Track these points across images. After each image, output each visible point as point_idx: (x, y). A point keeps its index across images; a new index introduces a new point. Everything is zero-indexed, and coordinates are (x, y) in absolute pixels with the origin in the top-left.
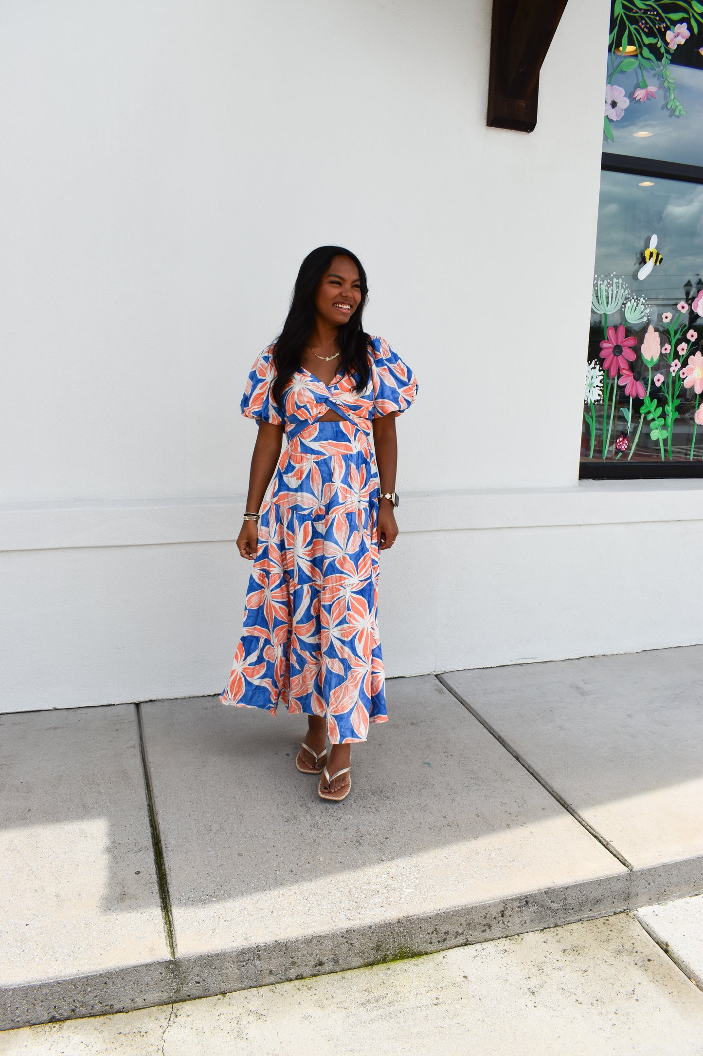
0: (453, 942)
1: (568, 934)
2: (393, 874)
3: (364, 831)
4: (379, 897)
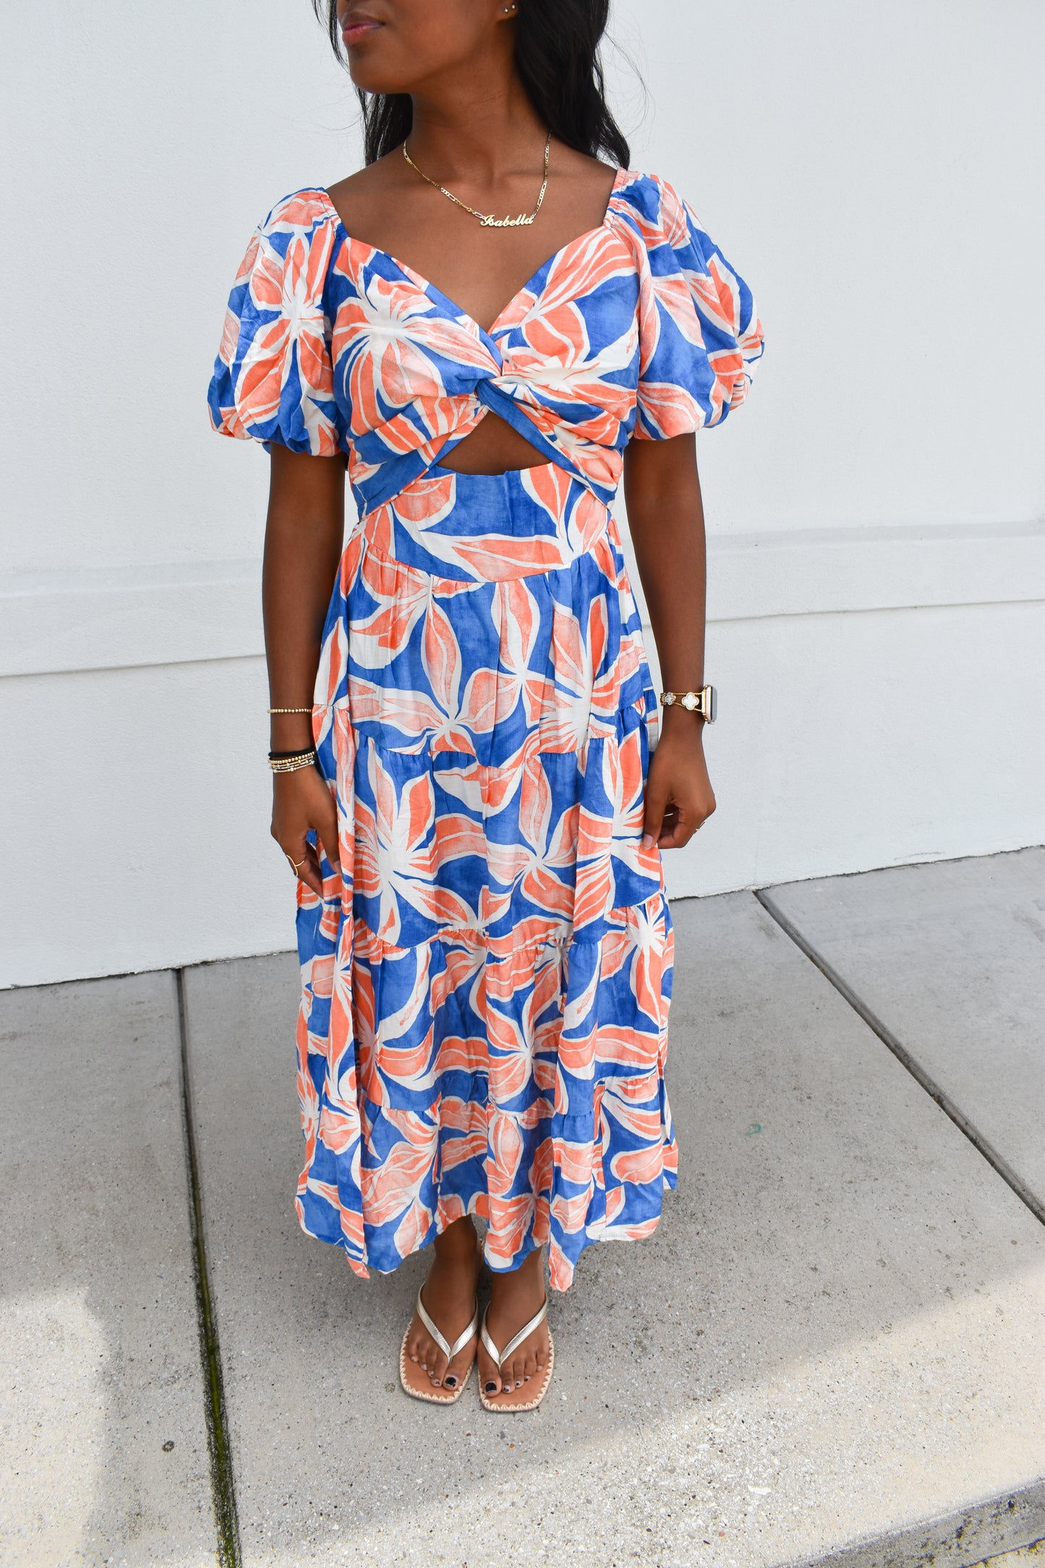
2: (722, 1440)
3: (650, 1312)
4: (698, 1513)
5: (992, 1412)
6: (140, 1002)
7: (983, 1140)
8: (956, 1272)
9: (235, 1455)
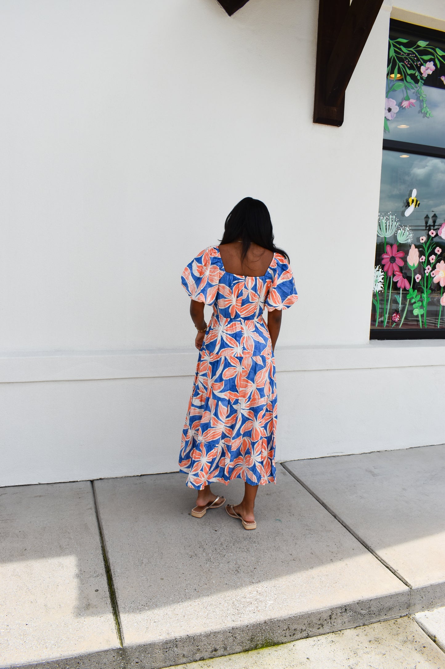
0: (299, 635)
1: (372, 630)
2: (260, 591)
3: (240, 564)
4: (252, 607)
6: (80, 489)
9: (117, 592)
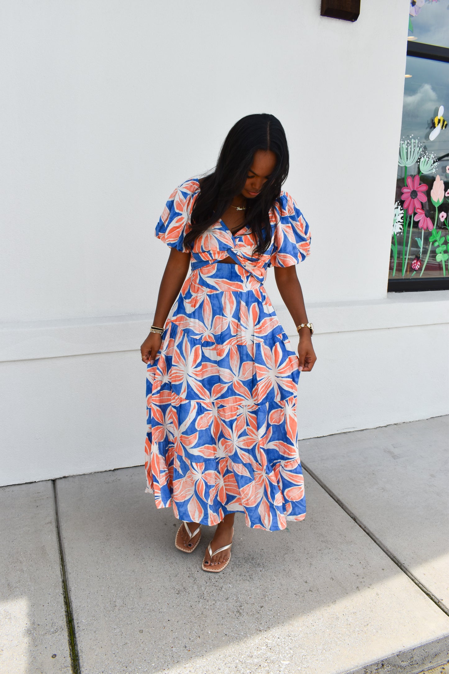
2: (271, 645)
3: (242, 600)
4: (262, 672)
5: (374, 631)
6: (39, 493)
7: (371, 533)
8: (361, 581)
9: (80, 658)
